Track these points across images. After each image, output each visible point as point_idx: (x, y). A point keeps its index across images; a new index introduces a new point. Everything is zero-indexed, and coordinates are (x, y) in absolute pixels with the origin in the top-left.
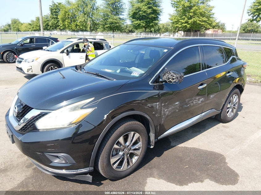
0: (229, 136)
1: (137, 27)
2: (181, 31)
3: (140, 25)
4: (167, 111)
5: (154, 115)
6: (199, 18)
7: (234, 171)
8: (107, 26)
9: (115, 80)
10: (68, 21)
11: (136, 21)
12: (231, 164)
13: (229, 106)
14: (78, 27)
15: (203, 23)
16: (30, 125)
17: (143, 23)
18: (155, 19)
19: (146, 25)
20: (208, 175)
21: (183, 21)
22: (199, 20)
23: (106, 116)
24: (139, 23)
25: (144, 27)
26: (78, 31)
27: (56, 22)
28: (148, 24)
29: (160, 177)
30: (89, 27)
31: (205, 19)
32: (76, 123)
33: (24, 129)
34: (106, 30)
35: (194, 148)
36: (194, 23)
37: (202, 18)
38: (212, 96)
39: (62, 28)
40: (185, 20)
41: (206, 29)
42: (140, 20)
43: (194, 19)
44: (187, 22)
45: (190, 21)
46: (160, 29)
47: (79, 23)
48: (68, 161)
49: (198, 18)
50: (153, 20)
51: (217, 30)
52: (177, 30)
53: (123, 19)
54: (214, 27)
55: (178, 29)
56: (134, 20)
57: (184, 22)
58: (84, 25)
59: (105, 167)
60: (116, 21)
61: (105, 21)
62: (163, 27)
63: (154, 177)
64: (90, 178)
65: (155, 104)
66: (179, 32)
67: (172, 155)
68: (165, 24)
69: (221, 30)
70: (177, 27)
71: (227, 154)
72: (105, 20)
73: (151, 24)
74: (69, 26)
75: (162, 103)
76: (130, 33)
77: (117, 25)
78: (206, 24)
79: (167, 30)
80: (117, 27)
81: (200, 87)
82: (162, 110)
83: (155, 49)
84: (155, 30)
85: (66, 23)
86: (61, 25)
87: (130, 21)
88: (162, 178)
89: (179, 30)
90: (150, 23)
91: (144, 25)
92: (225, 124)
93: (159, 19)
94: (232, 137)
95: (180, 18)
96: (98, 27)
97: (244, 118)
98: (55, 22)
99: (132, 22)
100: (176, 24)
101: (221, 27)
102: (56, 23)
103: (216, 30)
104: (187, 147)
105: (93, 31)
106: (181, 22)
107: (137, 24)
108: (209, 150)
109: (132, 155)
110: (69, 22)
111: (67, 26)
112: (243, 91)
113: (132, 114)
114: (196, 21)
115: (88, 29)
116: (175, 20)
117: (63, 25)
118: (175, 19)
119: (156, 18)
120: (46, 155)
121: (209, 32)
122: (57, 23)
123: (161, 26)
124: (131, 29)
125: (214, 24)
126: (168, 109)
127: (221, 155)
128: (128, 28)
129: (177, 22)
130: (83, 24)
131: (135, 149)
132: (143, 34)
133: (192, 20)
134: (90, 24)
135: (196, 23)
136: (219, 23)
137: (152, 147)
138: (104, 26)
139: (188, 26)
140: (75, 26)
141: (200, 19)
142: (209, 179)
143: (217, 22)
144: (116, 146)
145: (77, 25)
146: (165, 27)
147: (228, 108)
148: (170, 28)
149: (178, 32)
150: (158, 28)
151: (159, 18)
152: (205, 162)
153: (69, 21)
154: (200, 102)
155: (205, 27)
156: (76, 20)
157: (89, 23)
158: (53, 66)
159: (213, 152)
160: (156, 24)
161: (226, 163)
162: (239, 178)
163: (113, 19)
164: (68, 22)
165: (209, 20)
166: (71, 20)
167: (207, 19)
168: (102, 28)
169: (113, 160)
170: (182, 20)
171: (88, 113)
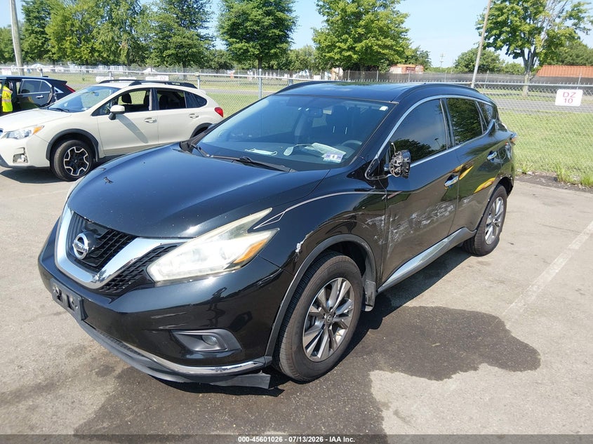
0: (496, 280)
1: (241, 57)
2: (337, 69)
3: (249, 52)
4: (396, 233)
5: (376, 241)
6: (378, 40)
7: (526, 346)
8: (169, 52)
9: (292, 171)
10: (72, 41)
11: (238, 43)
12: (518, 332)
13: (489, 221)
14: (96, 54)
15: (386, 51)
16: (134, 274)
17: (254, 47)
18: (281, 39)
19: (261, 53)
20: (482, 355)
21: (342, 45)
22: (377, 45)
23: (299, 246)
24: (245, 48)
25: (257, 57)
26: (95, 64)
27: (40, 42)
28: (265, 49)
29: (394, 368)
30: (124, 54)
31: (389, 42)
32: (244, 263)
33: (115, 285)
34: (167, 62)
35: (439, 308)
36: (366, 50)
37: (384, 40)
38: (465, 201)
39: (55, 57)
40: (348, 44)
41: (392, 63)
42: (248, 42)
43: (367, 41)
44: (351, 48)
45: (359, 46)
46: (290, 62)
47: (100, 44)
48: (228, 344)
49: (374, 39)
50: (277, 42)
51: (413, 66)
52: (329, 66)
53: (206, 38)
54: (407, 60)
55: (332, 64)
56: (234, 40)
57: (345, 47)
58: (113, 48)
59: (293, 355)
60: (190, 42)
61: (165, 41)
62: (297, 57)
63: (381, 369)
64: (264, 379)
65: (379, 218)
66: (333, 69)
67: (402, 324)
68: (301, 52)
69: (422, 67)
70: (331, 58)
71: (504, 313)
72: (163, 39)
73: (272, 51)
74: (73, 52)
75: (389, 216)
76: (221, 70)
77: (194, 50)
78: (392, 53)
79: (305, 65)
80: (193, 55)
81: (449, 183)
82: (388, 232)
83: (356, 105)
84: (278, 64)
85: (67, 45)
86: (54, 50)
87: (224, 42)
88: (397, 370)
89: (333, 66)
90: (269, 49)
91: (256, 53)
92: (480, 258)
93: (290, 40)
94: (502, 282)
95: (336, 40)
96: (146, 56)
97: (512, 244)
98: (38, 42)
99: (230, 44)
100: (328, 52)
101: (421, 59)
102: (40, 44)
103: (411, 66)
104: (424, 307)
105: (133, 65)
106: (339, 48)
107: (240, 49)
108: (468, 309)
109: (336, 326)
110: (74, 43)
111: (69, 51)
112: (511, 189)
113: (342, 240)
114: (371, 46)
115: (123, 58)
116: (327, 43)
117: (60, 49)
118: (325, 40)
119: (284, 38)
120: (178, 336)
121: (397, 70)
122: (43, 44)
123: (292, 56)
124: (222, 61)
125: (408, 53)
126: (398, 228)
127: (495, 318)
128: (216, 59)
129: (331, 47)
130: (110, 48)
131: (342, 315)
132: (252, 73)
133: (363, 44)
134: (126, 47)
135: (372, 50)
136: (416, 50)
137: (368, 309)
138: (162, 53)
139: (355, 56)
140: (90, 53)
141: (380, 43)
142: (487, 362)
143: (413, 48)
144: (313, 309)
145: (93, 50)
146: (301, 57)
147: (488, 225)
148: (312, 60)
149: (330, 68)
150: (287, 60)
151: (289, 37)
152: (469, 333)
153: (74, 40)
154: (447, 214)
155: (387, 59)
156: (93, 38)
157: (124, 46)
158: (75, 148)
159: (478, 313)
160: (284, 51)
161: (507, 332)
162: (539, 357)
163: (184, 37)
164: (70, 42)
165: (398, 43)
166: (79, 38)
167: (394, 43)
168: (156, 56)
169: (306, 340)
170: (341, 42)
171: (265, 241)
